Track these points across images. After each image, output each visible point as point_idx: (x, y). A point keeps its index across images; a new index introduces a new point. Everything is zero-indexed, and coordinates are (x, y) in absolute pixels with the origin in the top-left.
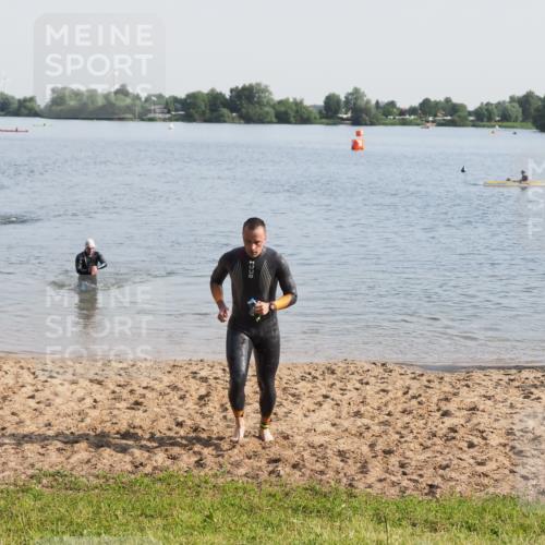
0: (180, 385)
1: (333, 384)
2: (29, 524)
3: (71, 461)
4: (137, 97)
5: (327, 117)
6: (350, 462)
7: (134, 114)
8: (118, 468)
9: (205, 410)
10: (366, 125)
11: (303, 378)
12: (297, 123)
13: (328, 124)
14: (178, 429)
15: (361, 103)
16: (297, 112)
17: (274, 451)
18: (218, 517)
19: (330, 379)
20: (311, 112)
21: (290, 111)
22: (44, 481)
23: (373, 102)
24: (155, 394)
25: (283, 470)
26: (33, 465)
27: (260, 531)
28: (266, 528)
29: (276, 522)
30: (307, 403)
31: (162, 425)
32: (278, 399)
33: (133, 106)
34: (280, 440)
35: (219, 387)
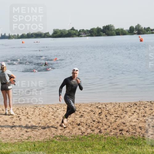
0: (93, 110)
1: (137, 108)
2: (54, 150)
3: (65, 132)
4: (77, 30)
5: (130, 33)
6: (143, 130)
7: (76, 35)
8: (77, 134)
9: (101, 117)
10: (142, 34)
11: (128, 107)
12: (122, 35)
13: (131, 35)
14: (93, 122)
15: (140, 28)
16: (122, 32)
17: (121, 127)
18: (106, 146)
19: (136, 107)
20: (126, 32)
21: (120, 32)
22: (57, 138)
23: (143, 28)
24: (86, 113)
25: (124, 133)
26: (54, 134)
27: (119, 150)
29: (123, 147)
30: (130, 114)
31: (89, 121)
32: (121, 113)
33: (76, 33)
34: (122, 124)
35: (104, 110)
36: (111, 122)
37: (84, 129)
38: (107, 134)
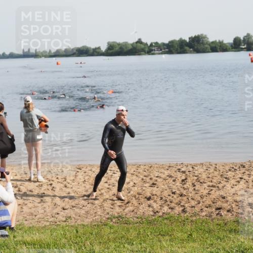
0: (173, 175)
1: (245, 172)
2: (109, 239)
3: (125, 211)
4: (146, 44)
5: (234, 48)
7: (145, 52)
8: (147, 213)
9: (185, 186)
11: (230, 170)
12: (221, 51)
13: (235, 51)
14: (173, 195)
15: (251, 41)
16: (221, 46)
17: (219, 204)
18: (195, 235)
19: (243, 170)
20: (227, 46)
21: (217, 46)
22: (114, 220)
24: (161, 180)
25: (223, 213)
26: (108, 213)
27: (215, 242)
28: (217, 239)
29: (222, 237)
30: (233, 182)
31: (166, 193)
32: (219, 180)
33: (145, 48)
34: (221, 199)
35: (191, 175)
36: (202, 195)
37: (158, 205)
38: (195, 215)
